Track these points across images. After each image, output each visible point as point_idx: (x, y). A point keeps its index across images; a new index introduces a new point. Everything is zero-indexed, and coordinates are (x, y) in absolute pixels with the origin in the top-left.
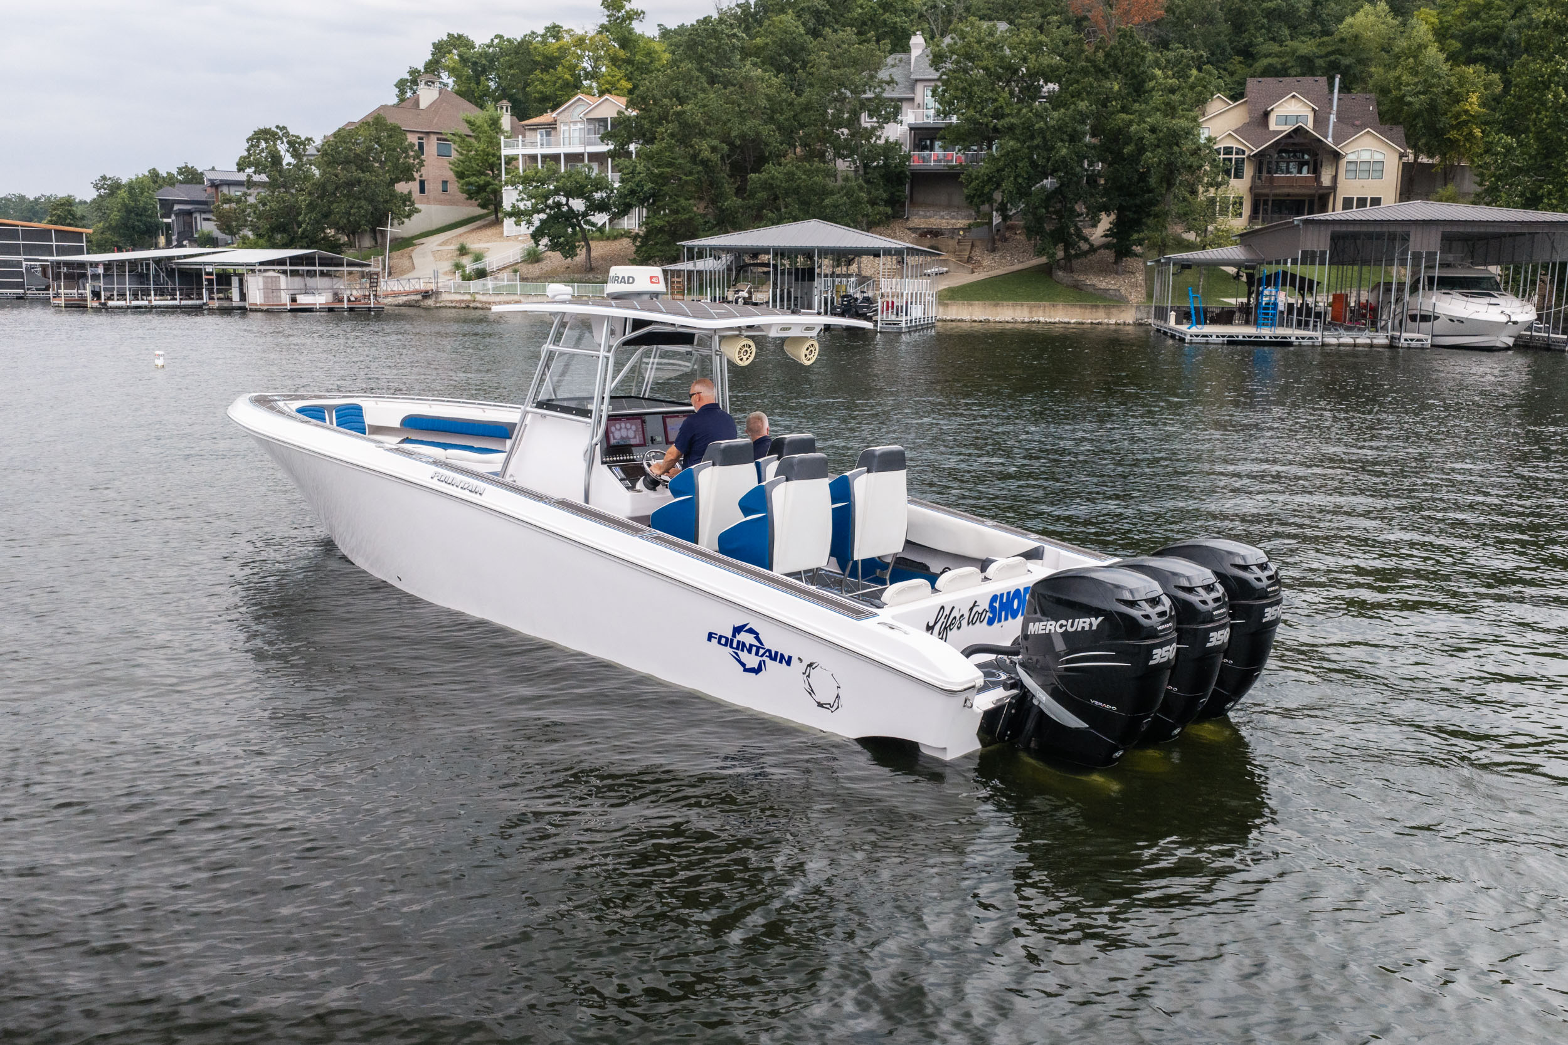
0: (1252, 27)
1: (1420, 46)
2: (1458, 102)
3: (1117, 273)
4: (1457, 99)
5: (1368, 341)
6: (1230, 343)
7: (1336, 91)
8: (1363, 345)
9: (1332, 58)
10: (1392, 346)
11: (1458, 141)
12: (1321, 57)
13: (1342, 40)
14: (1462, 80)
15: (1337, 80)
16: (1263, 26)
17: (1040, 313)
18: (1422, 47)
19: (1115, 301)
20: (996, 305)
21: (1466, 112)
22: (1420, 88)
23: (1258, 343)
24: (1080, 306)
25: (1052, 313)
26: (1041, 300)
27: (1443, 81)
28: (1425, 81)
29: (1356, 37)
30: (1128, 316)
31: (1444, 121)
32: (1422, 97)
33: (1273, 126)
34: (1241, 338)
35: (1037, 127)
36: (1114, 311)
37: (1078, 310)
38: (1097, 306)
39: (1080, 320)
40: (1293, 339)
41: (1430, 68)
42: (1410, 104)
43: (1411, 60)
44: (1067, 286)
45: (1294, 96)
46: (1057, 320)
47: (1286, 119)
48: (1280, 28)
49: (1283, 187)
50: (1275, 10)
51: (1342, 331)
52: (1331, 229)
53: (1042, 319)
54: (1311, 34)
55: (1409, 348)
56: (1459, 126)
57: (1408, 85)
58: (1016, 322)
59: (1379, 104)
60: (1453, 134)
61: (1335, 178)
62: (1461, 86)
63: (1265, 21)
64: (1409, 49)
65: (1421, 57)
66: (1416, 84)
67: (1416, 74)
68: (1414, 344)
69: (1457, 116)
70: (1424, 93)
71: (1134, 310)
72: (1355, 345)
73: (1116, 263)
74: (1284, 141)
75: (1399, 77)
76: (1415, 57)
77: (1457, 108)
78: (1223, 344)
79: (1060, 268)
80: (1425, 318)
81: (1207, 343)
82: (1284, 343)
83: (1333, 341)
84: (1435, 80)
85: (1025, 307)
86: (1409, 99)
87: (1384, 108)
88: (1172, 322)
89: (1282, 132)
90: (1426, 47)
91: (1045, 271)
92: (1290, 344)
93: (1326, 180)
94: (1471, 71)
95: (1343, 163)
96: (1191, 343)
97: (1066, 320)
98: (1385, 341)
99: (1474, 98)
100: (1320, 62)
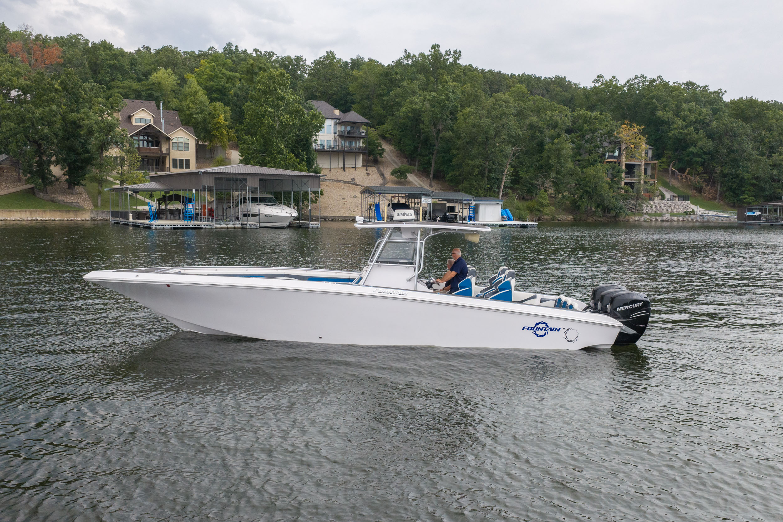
0: (102, 72)
1: (195, 91)
2: (215, 118)
3: (72, 194)
4: (214, 117)
5: (233, 226)
6: (174, 228)
7: (161, 108)
8: (231, 228)
9: (150, 92)
10: (243, 228)
11: (217, 135)
12: (143, 91)
13: (153, 84)
14: (215, 109)
15: (161, 104)
16: (108, 72)
17: (37, 215)
18: (196, 92)
19: (78, 209)
20: (10, 211)
21: (219, 123)
22: (198, 110)
23: (187, 228)
24: (60, 211)
25: (44, 215)
26: (36, 208)
27: (208, 109)
28: (200, 108)
29: (160, 83)
30: (87, 216)
31: (210, 127)
32: (200, 115)
33: (134, 123)
34: (179, 226)
35: (27, 116)
36: (79, 213)
37: (59, 214)
38: (69, 211)
39: (60, 219)
40: (202, 226)
41: (202, 102)
42: (194, 118)
43: (192, 97)
44: (47, 201)
45: (143, 110)
46: (47, 219)
47: (140, 120)
48: (117, 74)
49: (145, 152)
50: (113, 65)
51: (221, 222)
52: (214, 176)
53: (38, 218)
54: (132, 78)
55: (251, 228)
56: (218, 129)
57: (193, 108)
58: (23, 220)
59: (179, 116)
60: (215, 132)
61: (169, 149)
62: (215, 111)
63: (109, 70)
64: (191, 92)
65: (196, 97)
66: (196, 109)
67: (196, 104)
68: (253, 227)
69: (215, 124)
70: (200, 113)
71: (89, 213)
72: (228, 228)
73: (69, 188)
74: (143, 131)
75: (188, 105)
76: (194, 96)
77: (215, 121)
78: (171, 229)
79: (40, 190)
80: (254, 215)
81: (164, 229)
82: (198, 228)
83: (218, 226)
84: (205, 108)
85: (27, 212)
86: (195, 116)
87: (182, 118)
88: (131, 219)
89: (142, 126)
90: (198, 92)
91: (31, 192)
92: (201, 228)
93: (164, 150)
94: (218, 105)
95: (171, 142)
96: (156, 229)
97: (53, 219)
98: (240, 226)
99: (221, 117)
100: (144, 93)
